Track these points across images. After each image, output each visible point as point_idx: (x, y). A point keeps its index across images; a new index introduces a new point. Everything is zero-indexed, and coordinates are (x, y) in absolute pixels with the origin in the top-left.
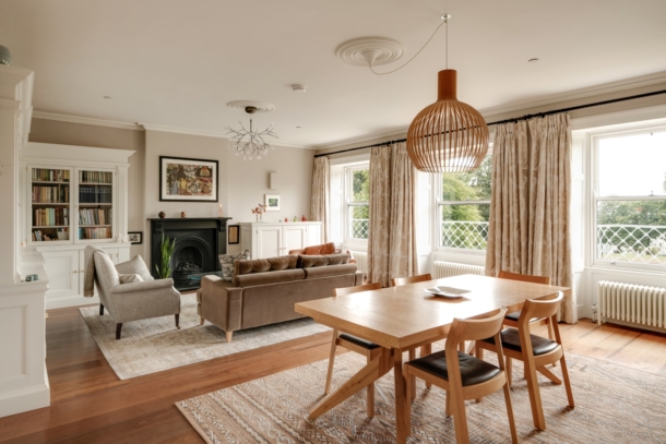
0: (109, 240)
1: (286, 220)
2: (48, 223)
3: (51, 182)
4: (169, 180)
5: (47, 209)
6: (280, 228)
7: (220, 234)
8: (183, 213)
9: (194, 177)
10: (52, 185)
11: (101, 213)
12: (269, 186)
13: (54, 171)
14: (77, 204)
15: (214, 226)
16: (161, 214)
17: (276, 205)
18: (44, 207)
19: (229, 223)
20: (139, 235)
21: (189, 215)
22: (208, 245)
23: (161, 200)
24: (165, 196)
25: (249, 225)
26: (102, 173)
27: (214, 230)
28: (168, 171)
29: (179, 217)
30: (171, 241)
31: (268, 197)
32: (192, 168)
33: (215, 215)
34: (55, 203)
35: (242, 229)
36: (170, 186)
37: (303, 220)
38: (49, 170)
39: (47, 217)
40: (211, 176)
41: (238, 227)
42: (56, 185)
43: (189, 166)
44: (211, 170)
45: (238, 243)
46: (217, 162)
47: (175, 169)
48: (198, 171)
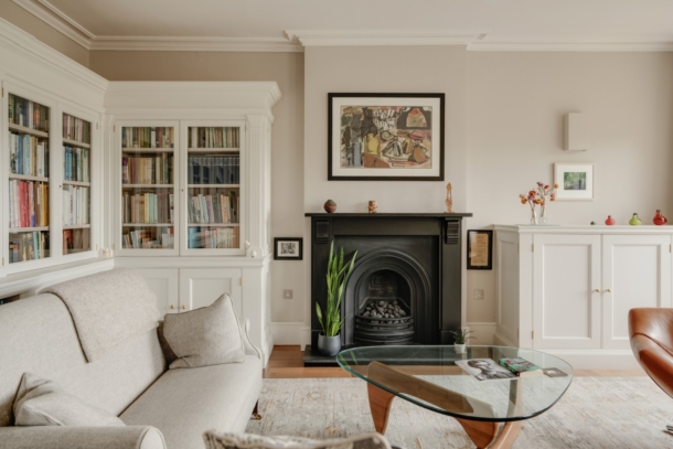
0: (234, 251)
1: (609, 222)
2: (147, 219)
3: (154, 149)
4: (346, 139)
5: (147, 196)
6: (595, 241)
7: (446, 248)
8: (371, 203)
9: (394, 131)
10: (153, 155)
11: (225, 201)
12: (563, 143)
13: (158, 130)
14: (186, 186)
15: (435, 230)
16: (328, 205)
17: (581, 186)
18: (143, 191)
19: (467, 224)
20: (297, 243)
21: (383, 208)
22: (424, 269)
23: (331, 178)
24: (338, 171)
25: (514, 231)
26: (227, 129)
27: (436, 238)
28: (344, 120)
29: (364, 210)
30: (348, 258)
31: (560, 171)
32: (391, 113)
33: (438, 208)
34: (158, 185)
35: (499, 238)
36: (349, 149)
37: (658, 221)
38: (150, 129)
39: (147, 209)
40: (429, 126)
41: (490, 233)
42: (161, 154)
43: (384, 109)
44: (428, 115)
45: (489, 267)
46: (442, 96)
47: (356, 116)
48: (401, 117)
